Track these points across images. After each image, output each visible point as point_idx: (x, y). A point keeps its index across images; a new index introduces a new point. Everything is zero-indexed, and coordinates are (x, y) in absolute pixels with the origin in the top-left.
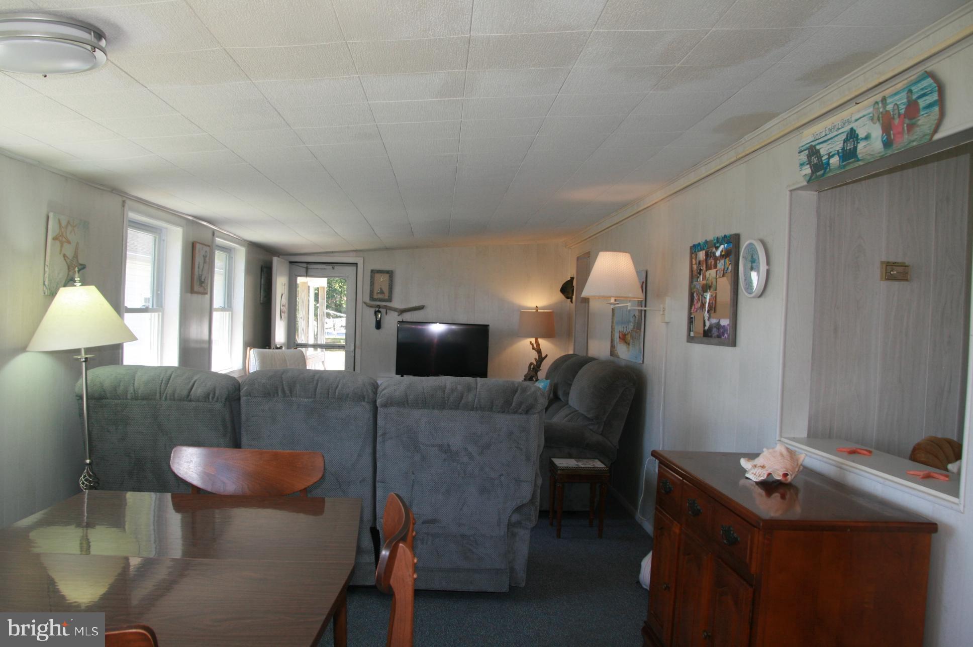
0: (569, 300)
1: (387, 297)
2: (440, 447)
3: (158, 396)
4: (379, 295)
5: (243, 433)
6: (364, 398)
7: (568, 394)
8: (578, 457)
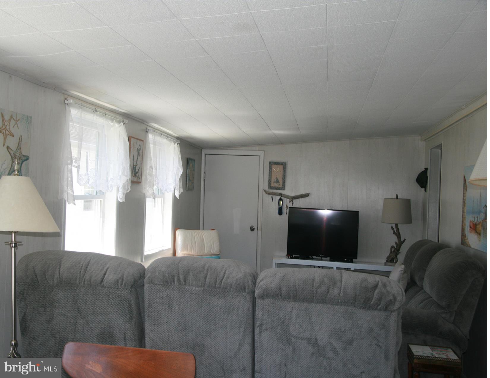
0: (423, 189)
1: (281, 186)
2: (309, 340)
3: (78, 282)
4: (275, 183)
5: (146, 318)
6: (245, 289)
7: (423, 279)
8: (433, 346)
